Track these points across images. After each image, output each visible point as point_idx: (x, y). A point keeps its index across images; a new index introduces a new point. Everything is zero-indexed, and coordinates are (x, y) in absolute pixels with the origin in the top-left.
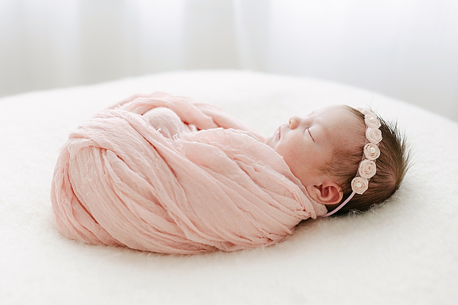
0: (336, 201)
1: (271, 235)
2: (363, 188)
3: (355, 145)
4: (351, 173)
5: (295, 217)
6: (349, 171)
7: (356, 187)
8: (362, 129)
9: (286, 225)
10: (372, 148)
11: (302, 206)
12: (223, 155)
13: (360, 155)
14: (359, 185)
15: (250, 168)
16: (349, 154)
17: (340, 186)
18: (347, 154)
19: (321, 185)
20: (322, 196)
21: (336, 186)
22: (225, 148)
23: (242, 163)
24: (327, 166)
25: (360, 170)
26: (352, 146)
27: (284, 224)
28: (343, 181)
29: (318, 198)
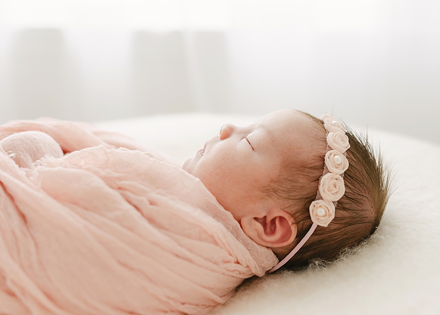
0: (287, 240)
1: (186, 306)
2: (327, 217)
3: (313, 154)
4: (308, 196)
5: (223, 274)
6: (305, 193)
7: (317, 215)
8: (321, 134)
9: (210, 289)
10: (336, 157)
11: (230, 255)
12: (98, 182)
13: (321, 167)
14: (321, 212)
15: (143, 200)
16: (304, 167)
17: (292, 215)
18: (303, 167)
19: (265, 217)
20: (266, 233)
21: (286, 216)
22: (103, 173)
23: (129, 194)
24: (272, 185)
25: (321, 188)
26: (308, 154)
27: (204, 287)
28: (296, 208)
29: (259, 236)
